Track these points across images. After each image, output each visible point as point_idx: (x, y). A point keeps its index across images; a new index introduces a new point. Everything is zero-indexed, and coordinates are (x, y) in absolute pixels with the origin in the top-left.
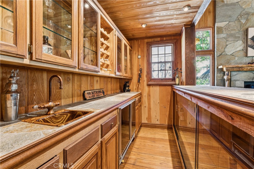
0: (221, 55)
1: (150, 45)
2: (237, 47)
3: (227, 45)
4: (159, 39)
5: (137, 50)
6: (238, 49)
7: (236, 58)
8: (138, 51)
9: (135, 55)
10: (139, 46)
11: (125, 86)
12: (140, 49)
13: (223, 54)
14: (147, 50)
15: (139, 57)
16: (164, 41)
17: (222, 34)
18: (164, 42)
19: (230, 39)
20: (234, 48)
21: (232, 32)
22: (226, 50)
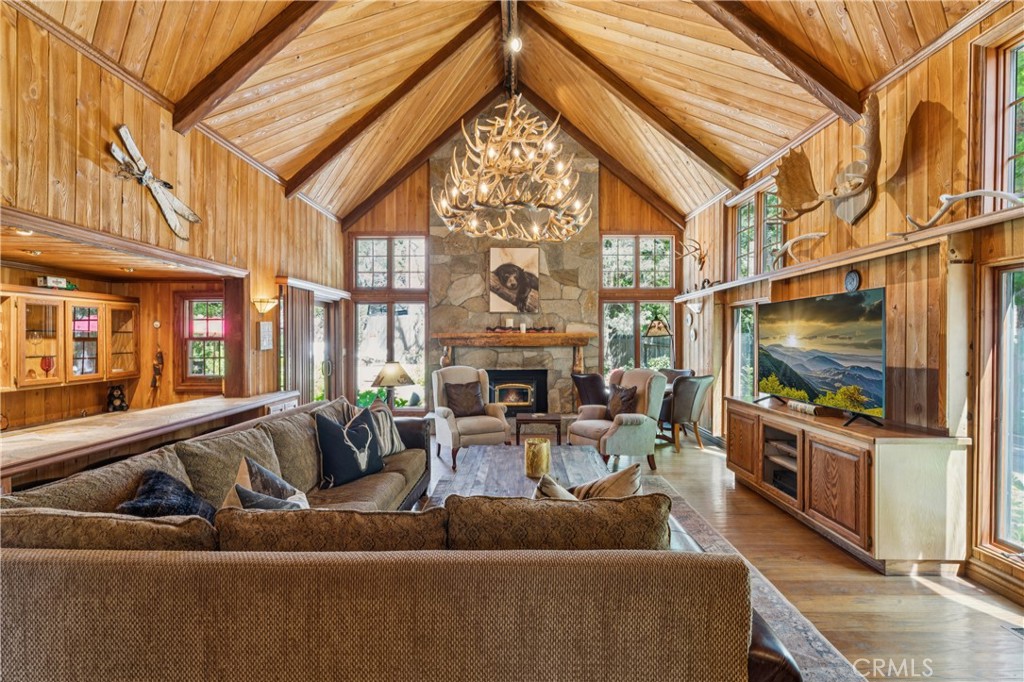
0: (439, 304)
1: (182, 296)
2: (472, 290)
3: (452, 283)
4: (203, 286)
5: (151, 309)
6: (473, 294)
7: (471, 314)
8: (155, 311)
9: (146, 318)
10: (156, 300)
11: (111, 397)
12: (159, 306)
13: (444, 302)
14: (175, 309)
15: (157, 324)
16: (216, 291)
17: (443, 256)
18: (215, 294)
19: (459, 269)
20: (466, 291)
21: (462, 253)
22: (450, 293)
